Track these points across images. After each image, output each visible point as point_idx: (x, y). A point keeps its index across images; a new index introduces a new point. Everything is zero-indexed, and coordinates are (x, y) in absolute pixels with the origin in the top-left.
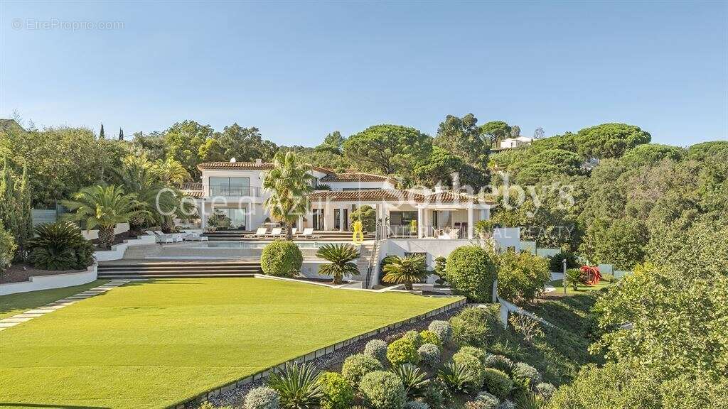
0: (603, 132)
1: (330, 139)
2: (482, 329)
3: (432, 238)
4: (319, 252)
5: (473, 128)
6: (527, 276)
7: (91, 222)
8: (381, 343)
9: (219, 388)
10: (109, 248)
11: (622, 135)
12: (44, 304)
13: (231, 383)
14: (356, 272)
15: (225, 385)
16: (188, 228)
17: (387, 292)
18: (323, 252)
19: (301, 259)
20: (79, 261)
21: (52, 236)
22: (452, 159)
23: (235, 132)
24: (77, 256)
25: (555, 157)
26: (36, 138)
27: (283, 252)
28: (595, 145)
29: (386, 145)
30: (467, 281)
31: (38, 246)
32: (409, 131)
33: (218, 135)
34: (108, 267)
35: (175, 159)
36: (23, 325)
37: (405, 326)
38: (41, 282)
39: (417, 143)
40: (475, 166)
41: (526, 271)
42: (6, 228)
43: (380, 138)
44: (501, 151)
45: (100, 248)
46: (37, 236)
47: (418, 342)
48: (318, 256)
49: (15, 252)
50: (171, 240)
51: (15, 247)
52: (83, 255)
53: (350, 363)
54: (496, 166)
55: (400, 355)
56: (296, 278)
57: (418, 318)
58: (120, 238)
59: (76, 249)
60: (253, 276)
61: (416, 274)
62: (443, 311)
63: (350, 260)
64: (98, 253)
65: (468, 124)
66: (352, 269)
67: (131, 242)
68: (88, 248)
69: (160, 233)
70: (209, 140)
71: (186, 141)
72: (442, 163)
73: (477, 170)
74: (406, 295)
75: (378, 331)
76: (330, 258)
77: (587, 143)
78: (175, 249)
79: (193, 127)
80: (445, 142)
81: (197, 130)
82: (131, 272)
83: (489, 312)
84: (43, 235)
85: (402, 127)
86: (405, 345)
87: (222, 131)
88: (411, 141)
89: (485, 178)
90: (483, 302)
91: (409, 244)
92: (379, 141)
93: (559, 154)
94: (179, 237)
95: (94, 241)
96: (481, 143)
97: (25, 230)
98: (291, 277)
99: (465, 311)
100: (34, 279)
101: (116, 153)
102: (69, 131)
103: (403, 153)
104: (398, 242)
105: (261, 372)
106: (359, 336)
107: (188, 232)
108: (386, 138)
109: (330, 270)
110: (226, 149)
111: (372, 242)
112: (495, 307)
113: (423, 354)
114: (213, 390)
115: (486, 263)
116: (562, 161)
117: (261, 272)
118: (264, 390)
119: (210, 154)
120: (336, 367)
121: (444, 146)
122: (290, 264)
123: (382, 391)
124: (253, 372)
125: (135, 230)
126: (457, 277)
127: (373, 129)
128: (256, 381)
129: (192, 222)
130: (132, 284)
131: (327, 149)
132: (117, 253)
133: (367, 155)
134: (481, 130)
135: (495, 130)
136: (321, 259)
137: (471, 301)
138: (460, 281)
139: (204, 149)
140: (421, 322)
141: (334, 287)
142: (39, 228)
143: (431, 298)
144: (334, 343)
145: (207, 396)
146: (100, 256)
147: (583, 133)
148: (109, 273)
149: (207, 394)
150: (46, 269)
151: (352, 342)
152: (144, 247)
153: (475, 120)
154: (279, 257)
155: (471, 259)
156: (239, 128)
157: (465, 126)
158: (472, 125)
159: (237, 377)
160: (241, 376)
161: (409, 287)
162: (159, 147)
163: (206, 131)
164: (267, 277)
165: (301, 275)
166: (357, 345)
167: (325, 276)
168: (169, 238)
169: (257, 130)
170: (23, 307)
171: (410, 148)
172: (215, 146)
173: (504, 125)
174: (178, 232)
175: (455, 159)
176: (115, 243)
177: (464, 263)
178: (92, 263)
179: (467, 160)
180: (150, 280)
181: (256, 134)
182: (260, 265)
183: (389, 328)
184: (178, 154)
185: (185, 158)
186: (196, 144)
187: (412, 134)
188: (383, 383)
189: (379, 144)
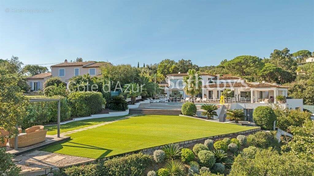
1: (223, 62)
2: (264, 140)
3: (258, 103)
4: (202, 107)
5: (287, 54)
6: (294, 120)
7: (128, 96)
8: (211, 141)
9: (147, 149)
10: (134, 104)
12: (110, 121)
13: (151, 148)
14: (216, 115)
15: (148, 148)
16: (162, 98)
17: (226, 123)
18: (203, 107)
19: (196, 109)
20: (123, 108)
21: (116, 99)
22: (277, 69)
23: (182, 62)
24: (123, 106)
26: (114, 68)
27: (189, 107)
29: (243, 64)
30: (261, 120)
31: (112, 102)
32: (254, 58)
33: (177, 64)
34: (132, 110)
35: (162, 73)
36: (102, 126)
37: (226, 136)
38: (112, 114)
39: (257, 63)
40: (289, 71)
41: (293, 118)
42: (104, 97)
43: (240, 61)
44: (305, 64)
45: (131, 104)
46: (112, 99)
47: (229, 142)
48: (201, 108)
49: (106, 104)
50: (155, 102)
51: (106, 103)
52: (124, 106)
53: (196, 146)
54: (302, 71)
55: (219, 146)
56: (194, 117)
57: (233, 134)
58: (138, 101)
59: (123, 104)
60: (178, 115)
61: (239, 117)
62: (247, 132)
63: (213, 110)
64: (129, 105)
65: (285, 53)
66: (214, 114)
67: (141, 102)
68: (126, 103)
69: (152, 99)
70: (174, 66)
71: (165, 66)
72: (272, 70)
73: (290, 73)
74: (234, 125)
75: (213, 137)
76: (206, 109)
78: (156, 105)
79: (168, 61)
80: (274, 61)
81: (169, 62)
82: (139, 112)
83: (271, 134)
84: (113, 99)
85: (250, 56)
86: (222, 143)
87: (178, 62)
88: (254, 62)
89: (294, 76)
90: (269, 130)
91: (245, 105)
92: (240, 62)
94: (158, 101)
95: (130, 102)
96: (292, 61)
97: (109, 97)
98: (193, 116)
99: (258, 133)
100: (110, 113)
101: (138, 72)
102: (124, 66)
103: (251, 67)
104: (241, 104)
105: (162, 146)
106: (204, 138)
107: (161, 99)
108: (243, 61)
109: (205, 114)
110: (179, 69)
111: (227, 104)
112: (274, 132)
113: (230, 147)
114: (144, 149)
115: (270, 113)
117: (181, 114)
118: (159, 151)
119: (173, 71)
120: (191, 148)
121: (273, 63)
122: (192, 111)
123: (205, 157)
124: (160, 145)
125: (144, 98)
126: (257, 119)
127: (238, 58)
128: (159, 148)
129: (165, 96)
130: (138, 116)
131: (221, 67)
132: (136, 106)
133: (235, 68)
134: (292, 55)
135: (302, 54)
136: (202, 110)
137: (263, 129)
138: (258, 120)
139: (171, 69)
140: (235, 135)
141: (207, 120)
142: (113, 97)
143: (245, 127)
144: (193, 139)
145: (142, 151)
146: (130, 107)
148: (132, 112)
149: (142, 150)
150: (114, 110)
151: (201, 139)
152: (145, 104)
153: (289, 51)
154: (187, 108)
155: (263, 111)
156: (184, 61)
157: (283, 54)
158: (286, 53)
159: (153, 146)
160: (155, 146)
161: (237, 122)
162: (154, 69)
163: (173, 62)
164: (183, 116)
165: (196, 115)
166: (202, 141)
167: (203, 116)
168: (155, 101)
169: (190, 61)
170: (104, 121)
171: (254, 65)
172: (175, 68)
173: (307, 52)
174: (159, 99)
175: (278, 69)
176: (136, 102)
177: (260, 113)
178: (127, 109)
179: (284, 69)
180: (144, 115)
181: (190, 62)
182: (181, 111)
183: (219, 136)
184: (163, 71)
185: (165, 73)
186: (169, 68)
187: (255, 59)
188: (205, 154)
189: (240, 64)
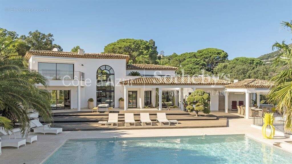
0: (210, 52)
11: (218, 53)
25: (195, 62)
28: (207, 58)
77: (203, 56)
93: (196, 61)
116: (199, 64)
147: (200, 52)
